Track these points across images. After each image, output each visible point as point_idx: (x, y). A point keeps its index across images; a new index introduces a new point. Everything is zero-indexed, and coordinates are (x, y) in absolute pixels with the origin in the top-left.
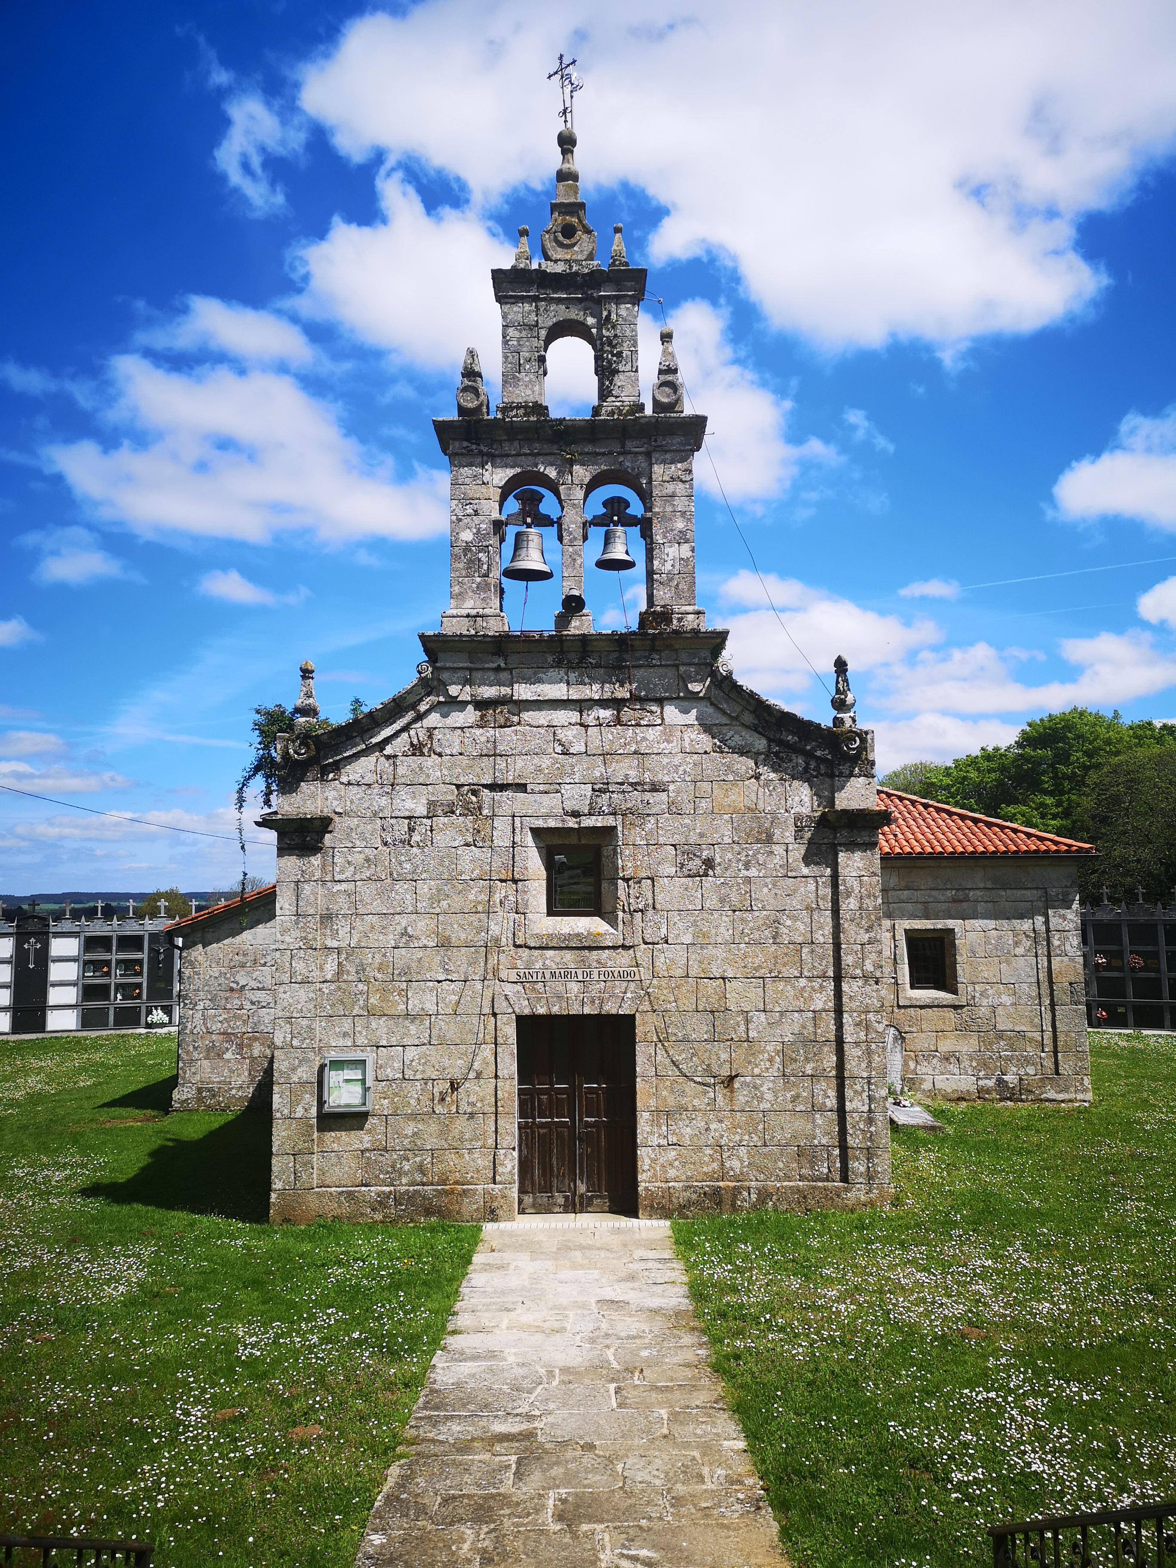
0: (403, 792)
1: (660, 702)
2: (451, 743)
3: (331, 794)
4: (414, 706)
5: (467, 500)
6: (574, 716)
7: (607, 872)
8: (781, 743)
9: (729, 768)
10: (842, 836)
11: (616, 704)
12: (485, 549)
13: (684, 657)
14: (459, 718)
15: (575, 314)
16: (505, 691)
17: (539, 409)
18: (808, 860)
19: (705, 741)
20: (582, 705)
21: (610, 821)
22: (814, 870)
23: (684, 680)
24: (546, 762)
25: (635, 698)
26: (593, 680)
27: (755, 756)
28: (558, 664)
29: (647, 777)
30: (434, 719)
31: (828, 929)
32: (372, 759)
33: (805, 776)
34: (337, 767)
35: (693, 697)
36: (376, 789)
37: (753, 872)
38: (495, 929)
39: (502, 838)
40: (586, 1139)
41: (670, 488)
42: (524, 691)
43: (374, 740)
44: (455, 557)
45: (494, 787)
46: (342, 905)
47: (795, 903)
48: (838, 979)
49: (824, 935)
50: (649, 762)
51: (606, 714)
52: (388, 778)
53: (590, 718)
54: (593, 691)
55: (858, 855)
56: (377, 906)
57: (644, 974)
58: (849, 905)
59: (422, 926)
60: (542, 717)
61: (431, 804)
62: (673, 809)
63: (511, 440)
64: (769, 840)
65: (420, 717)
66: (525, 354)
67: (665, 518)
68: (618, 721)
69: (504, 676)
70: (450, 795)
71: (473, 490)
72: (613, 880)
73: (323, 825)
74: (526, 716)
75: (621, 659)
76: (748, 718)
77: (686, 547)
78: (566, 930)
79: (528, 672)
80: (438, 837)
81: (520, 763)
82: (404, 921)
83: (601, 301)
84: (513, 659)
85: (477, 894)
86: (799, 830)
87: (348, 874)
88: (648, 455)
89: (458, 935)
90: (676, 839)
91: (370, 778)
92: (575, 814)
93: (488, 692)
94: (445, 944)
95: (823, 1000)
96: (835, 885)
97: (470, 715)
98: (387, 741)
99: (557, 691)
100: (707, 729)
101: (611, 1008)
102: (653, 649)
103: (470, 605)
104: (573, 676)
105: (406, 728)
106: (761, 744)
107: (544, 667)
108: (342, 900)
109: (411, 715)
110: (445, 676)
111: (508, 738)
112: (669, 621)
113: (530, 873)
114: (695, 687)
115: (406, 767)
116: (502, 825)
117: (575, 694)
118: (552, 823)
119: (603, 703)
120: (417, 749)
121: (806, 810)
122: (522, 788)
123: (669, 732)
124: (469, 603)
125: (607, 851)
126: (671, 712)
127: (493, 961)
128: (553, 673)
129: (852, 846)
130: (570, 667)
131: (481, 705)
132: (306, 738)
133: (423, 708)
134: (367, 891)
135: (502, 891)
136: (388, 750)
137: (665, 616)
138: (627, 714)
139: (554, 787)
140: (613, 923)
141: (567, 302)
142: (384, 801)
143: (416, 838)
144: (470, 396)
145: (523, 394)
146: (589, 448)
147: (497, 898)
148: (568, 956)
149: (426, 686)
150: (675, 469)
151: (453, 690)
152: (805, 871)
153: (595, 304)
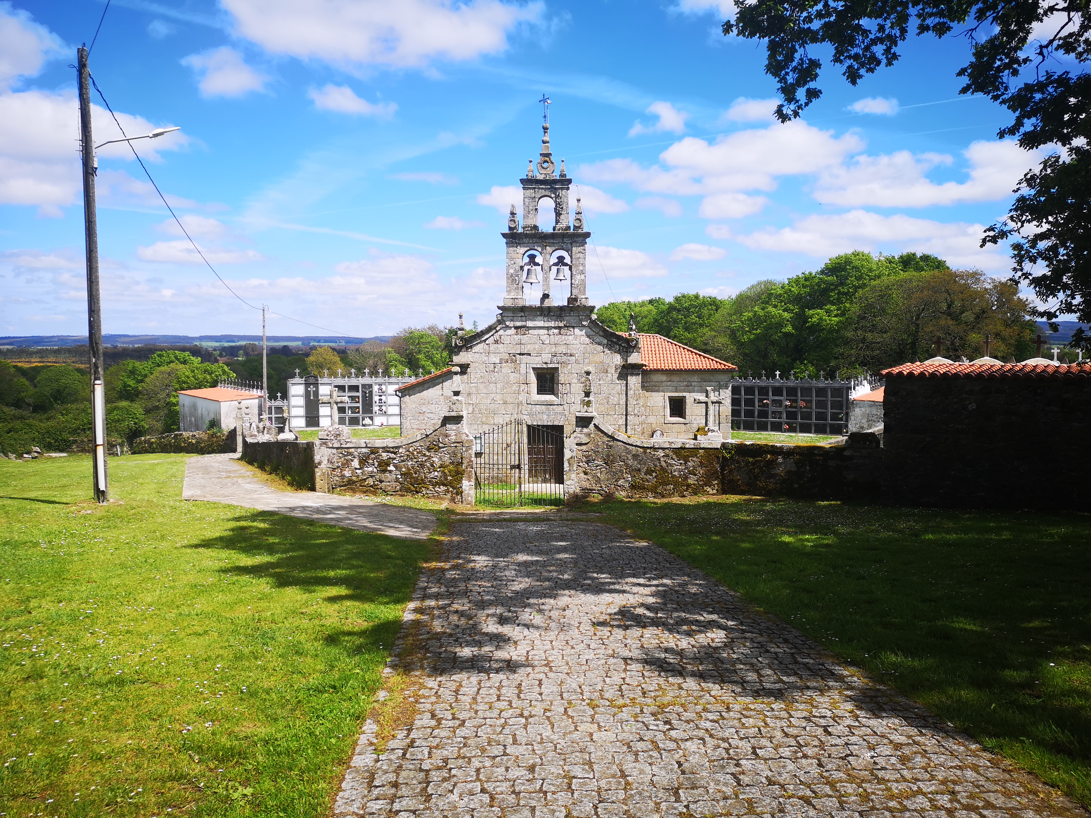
0: (492, 355)
1: (573, 327)
2: (506, 340)
3: (470, 356)
4: (495, 328)
5: (512, 259)
6: (546, 332)
7: (556, 381)
8: (611, 341)
9: (595, 349)
10: (630, 371)
11: (560, 328)
12: (517, 276)
13: (581, 313)
14: (509, 332)
15: (547, 193)
16: (524, 323)
17: (536, 227)
18: (619, 378)
19: (587, 340)
20: (548, 328)
21: (557, 366)
22: (621, 382)
23: (581, 321)
24: (537, 346)
25: (565, 326)
26: (552, 320)
27: (602, 344)
28: (541, 315)
29: (569, 352)
30: (501, 332)
31: (624, 400)
32: (482, 344)
33: (619, 352)
34: (471, 347)
35: (584, 326)
36: (483, 354)
37: (601, 382)
38: (521, 399)
39: (523, 371)
40: (549, 462)
41: (578, 255)
42: (530, 324)
43: (483, 339)
44: (508, 278)
45: (520, 354)
46: (474, 390)
47: (614, 392)
48: (626, 415)
49: (623, 402)
50: (570, 347)
51: (556, 331)
52: (487, 351)
53: (551, 332)
54: (552, 324)
55: (634, 377)
56: (484, 391)
57: (566, 413)
58: (630, 393)
59: (498, 397)
60: (536, 332)
61: (501, 359)
62: (577, 362)
63: (526, 238)
64: (607, 372)
65: (497, 332)
66: (531, 208)
67: (577, 266)
68: (560, 334)
69: (524, 318)
70: (507, 357)
71: (514, 255)
72: (558, 384)
73: (468, 366)
74: (530, 331)
75: (561, 314)
76: (601, 333)
77: (583, 276)
78: (543, 399)
79: (531, 317)
80: (503, 370)
81: (529, 346)
82: (493, 395)
83: (556, 189)
84: (527, 313)
85: (515, 388)
86: (616, 369)
87: (475, 381)
88: (571, 244)
89: (509, 400)
90: (578, 371)
91: (482, 351)
92: (546, 363)
93: (518, 324)
94: (505, 403)
95: (622, 421)
96: (627, 387)
97: (513, 331)
98: (487, 339)
99: (541, 324)
100: (588, 336)
101: (556, 423)
102: (571, 311)
103: (513, 295)
104: (545, 319)
105: (493, 335)
106: (605, 341)
107: (537, 316)
108: (474, 389)
109: (494, 331)
110: (505, 318)
111: (525, 338)
112: (577, 301)
113: (532, 381)
114: (584, 323)
115: (493, 347)
116: (523, 366)
117: (546, 324)
118: (539, 366)
119: (555, 328)
120: (496, 342)
121: (619, 363)
122: (529, 354)
123: (576, 337)
124: (513, 294)
125: (556, 375)
126: (577, 330)
127: (520, 408)
128: (539, 318)
129: (632, 374)
130: (545, 316)
131: (516, 328)
132: (462, 338)
133: (498, 329)
134: (481, 386)
135: (523, 387)
136: (487, 342)
137: (576, 300)
138: (562, 331)
139: (539, 354)
140: (558, 397)
141: (545, 189)
142: (486, 358)
143: (496, 370)
144: (513, 223)
145: (531, 222)
146: (552, 241)
147: (521, 389)
148: (543, 407)
149: (499, 322)
150: (580, 249)
151: (508, 323)
152: (618, 382)
153: (554, 190)
